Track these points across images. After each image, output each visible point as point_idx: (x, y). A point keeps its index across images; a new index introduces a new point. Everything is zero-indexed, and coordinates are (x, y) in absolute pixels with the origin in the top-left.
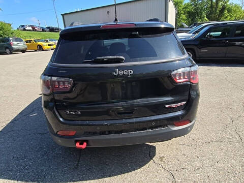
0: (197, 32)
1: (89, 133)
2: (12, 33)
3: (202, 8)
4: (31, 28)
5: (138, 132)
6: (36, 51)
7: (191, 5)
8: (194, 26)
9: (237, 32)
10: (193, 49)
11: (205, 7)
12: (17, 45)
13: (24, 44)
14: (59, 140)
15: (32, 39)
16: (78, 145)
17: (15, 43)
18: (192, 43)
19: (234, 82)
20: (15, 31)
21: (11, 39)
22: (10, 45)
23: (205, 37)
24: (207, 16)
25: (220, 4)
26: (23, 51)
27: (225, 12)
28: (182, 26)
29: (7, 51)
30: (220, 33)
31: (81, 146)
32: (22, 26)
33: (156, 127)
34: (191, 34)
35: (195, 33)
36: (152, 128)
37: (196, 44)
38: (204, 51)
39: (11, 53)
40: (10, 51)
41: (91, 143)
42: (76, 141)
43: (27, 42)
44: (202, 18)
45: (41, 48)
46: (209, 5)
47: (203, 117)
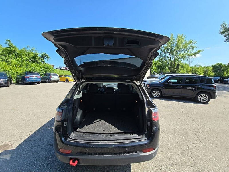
0: (163, 79)
1: (81, 153)
2: (53, 71)
3: (166, 64)
4: (64, 68)
5: (115, 155)
6: (64, 82)
7: (159, 62)
8: (161, 74)
9: (187, 80)
10: (160, 89)
11: (168, 64)
12: (54, 78)
13: (58, 78)
14: (59, 156)
15: (64, 75)
16: (71, 162)
17: (53, 76)
18: (160, 86)
19: (188, 115)
20: (55, 69)
21: (51, 74)
22: (50, 78)
23: (167, 83)
24: (169, 68)
25: (176, 62)
26: (57, 82)
27: (180, 67)
28: (154, 74)
29: (47, 80)
30: (177, 80)
31: (73, 163)
32: (60, 67)
33: (129, 152)
34: (159, 80)
35: (161, 79)
36: (126, 153)
37: (162, 86)
38: (167, 91)
39: (49, 82)
40: (49, 81)
41: (81, 161)
42: (71, 159)
43: (60, 76)
44: (166, 70)
45: (67, 81)
46: (170, 63)
47: (167, 141)
